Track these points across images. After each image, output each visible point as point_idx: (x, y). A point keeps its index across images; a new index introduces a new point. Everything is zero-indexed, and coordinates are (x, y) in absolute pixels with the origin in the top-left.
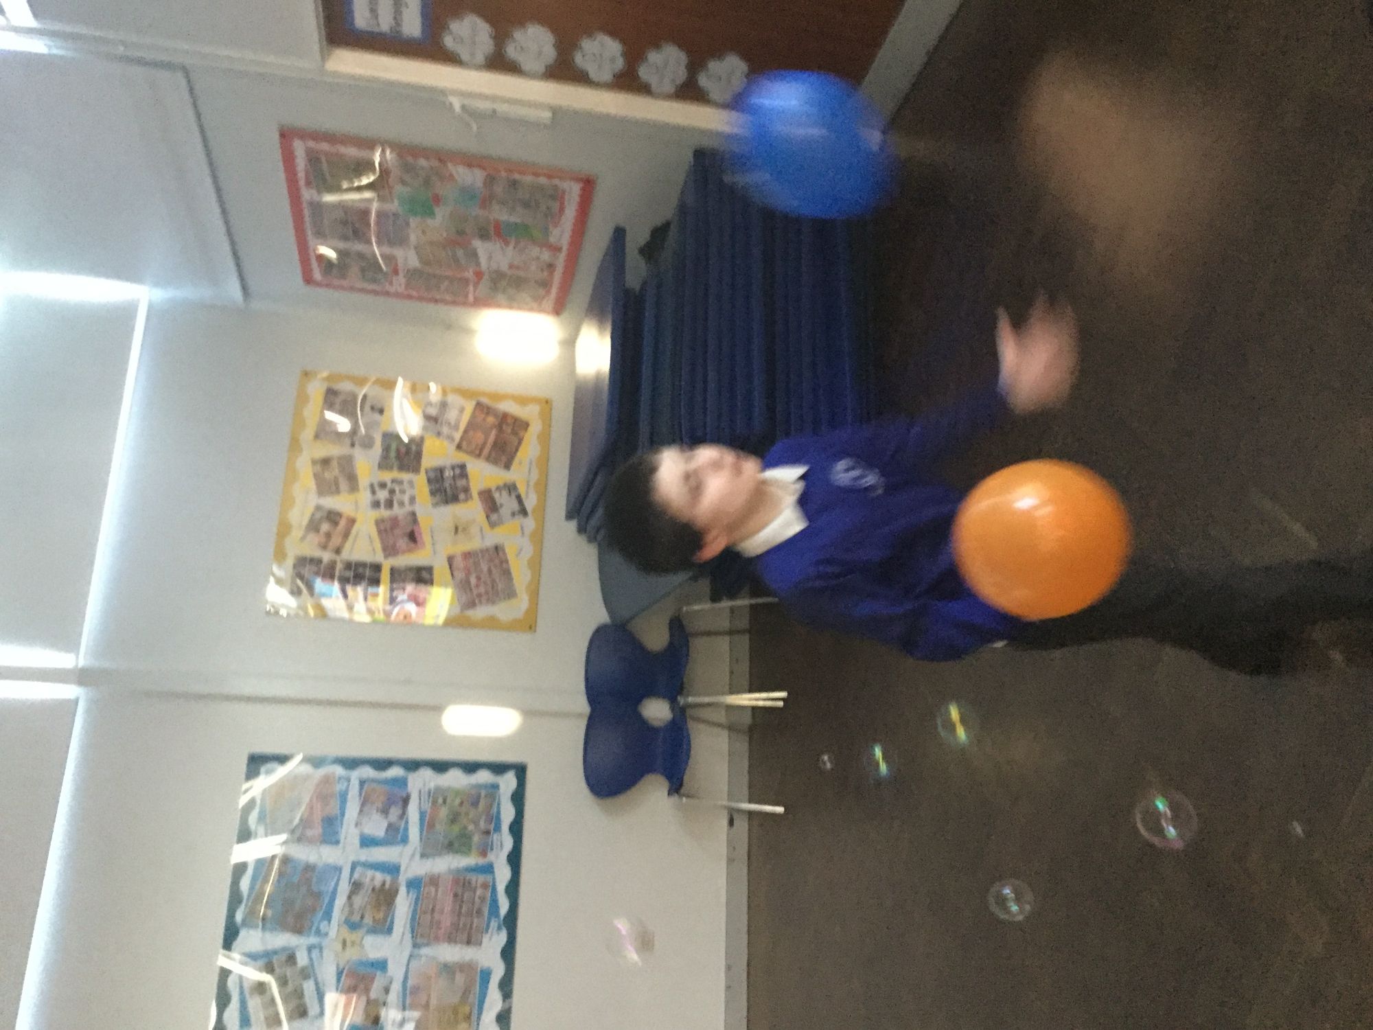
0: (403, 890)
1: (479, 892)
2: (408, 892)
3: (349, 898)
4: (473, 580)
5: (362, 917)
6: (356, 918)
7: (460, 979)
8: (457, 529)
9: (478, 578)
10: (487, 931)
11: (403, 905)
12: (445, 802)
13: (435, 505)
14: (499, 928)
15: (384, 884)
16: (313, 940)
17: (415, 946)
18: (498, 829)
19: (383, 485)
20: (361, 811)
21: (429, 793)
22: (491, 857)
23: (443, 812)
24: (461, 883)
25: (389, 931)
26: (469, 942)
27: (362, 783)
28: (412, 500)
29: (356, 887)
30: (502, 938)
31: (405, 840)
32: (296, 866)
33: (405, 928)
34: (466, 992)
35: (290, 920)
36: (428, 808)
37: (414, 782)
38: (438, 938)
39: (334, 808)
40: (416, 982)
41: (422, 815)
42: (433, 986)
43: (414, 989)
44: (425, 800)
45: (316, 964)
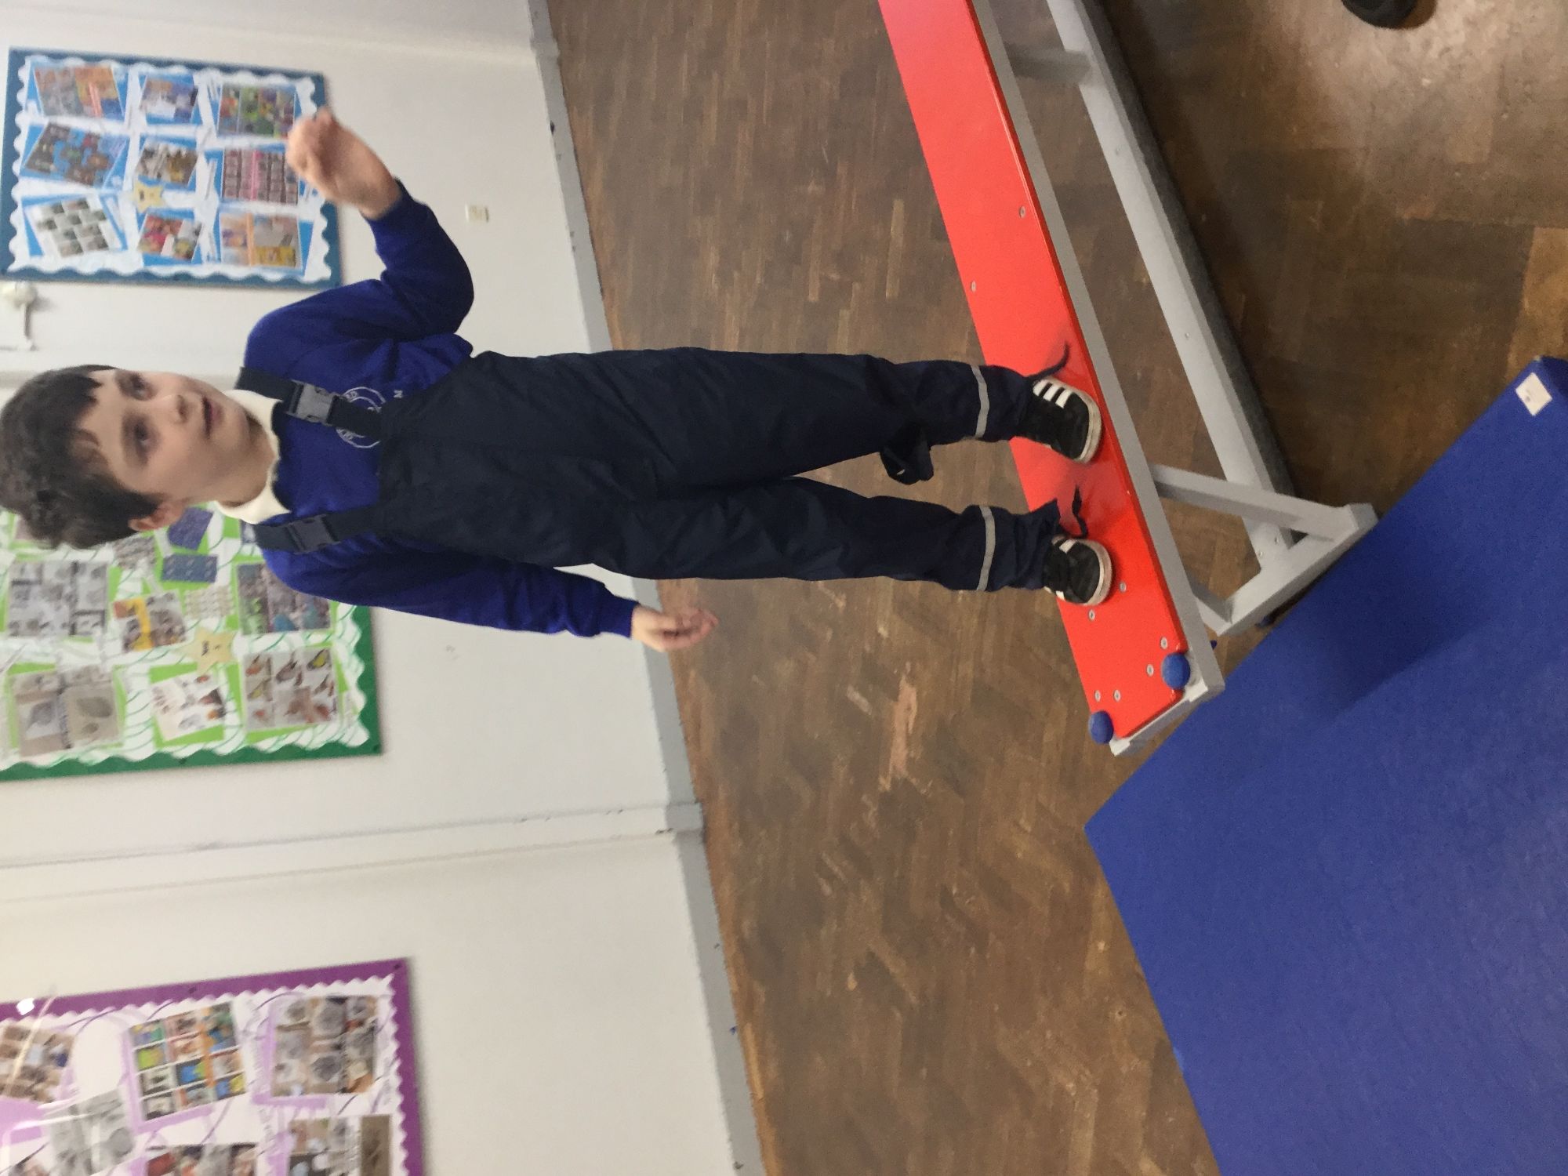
0: (201, 159)
2: (208, 161)
3: (143, 161)
5: (159, 176)
6: (152, 176)
7: (278, 228)
10: (302, 193)
11: (203, 171)
12: (237, 95)
15: (179, 153)
16: (104, 190)
17: (223, 201)
20: (145, 97)
21: (219, 89)
23: (237, 103)
24: (266, 158)
25: (193, 188)
26: (283, 200)
27: (142, 78)
29: (148, 154)
31: (198, 121)
32: (77, 134)
33: (209, 187)
34: (287, 240)
35: (77, 173)
36: (220, 100)
37: (200, 80)
38: (247, 197)
39: (114, 93)
40: (228, 228)
41: (214, 106)
42: (248, 231)
43: (227, 234)
44: (214, 93)
45: (111, 209)
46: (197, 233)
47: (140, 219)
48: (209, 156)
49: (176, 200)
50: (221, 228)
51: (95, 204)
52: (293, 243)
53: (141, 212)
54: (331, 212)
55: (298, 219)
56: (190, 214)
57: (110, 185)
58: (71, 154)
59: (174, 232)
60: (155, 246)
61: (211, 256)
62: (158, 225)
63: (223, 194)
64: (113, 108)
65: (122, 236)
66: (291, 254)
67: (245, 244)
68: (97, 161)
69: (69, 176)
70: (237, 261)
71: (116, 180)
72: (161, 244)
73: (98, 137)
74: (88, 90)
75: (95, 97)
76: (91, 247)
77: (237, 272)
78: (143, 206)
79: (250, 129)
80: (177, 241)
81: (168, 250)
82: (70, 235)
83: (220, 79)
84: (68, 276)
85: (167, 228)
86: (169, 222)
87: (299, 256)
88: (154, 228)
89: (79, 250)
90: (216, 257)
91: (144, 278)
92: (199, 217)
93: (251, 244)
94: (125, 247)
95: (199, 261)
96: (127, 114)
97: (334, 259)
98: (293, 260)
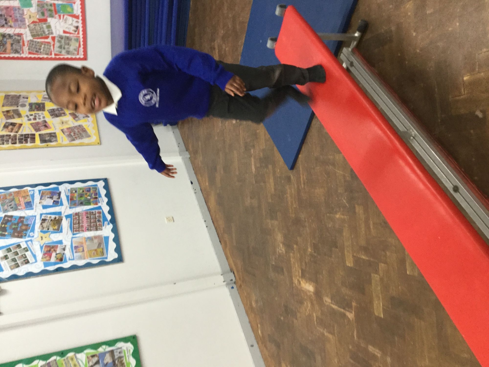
0: (64, 219)
1: (97, 215)
2: (67, 219)
3: (41, 224)
4: (72, 134)
5: (48, 229)
6: (45, 229)
7: (96, 241)
8: (63, 123)
9: (74, 133)
10: (104, 226)
11: (65, 223)
12: (76, 192)
13: (53, 118)
14: (108, 224)
15: (55, 218)
16: (27, 239)
17: (74, 234)
18: (100, 196)
19: (32, 115)
20: (41, 199)
21: (69, 190)
22: (99, 205)
23: (76, 195)
24: (89, 214)
25: (61, 231)
26: (97, 230)
27: (40, 191)
28: (44, 117)
29: (44, 220)
30: (111, 226)
31: (62, 204)
32: (16, 218)
33: (68, 230)
34: (100, 244)
35: (16, 234)
36: (69, 194)
37: (62, 188)
38: (83, 231)
39: (29, 199)
40: (76, 245)
41: (67, 197)
42: (84, 245)
43: (76, 247)
44: (67, 192)
45: (30, 246)
46: (64, 249)
47: (41, 248)
48: (67, 217)
49: (55, 237)
50: (74, 245)
51: (23, 245)
52: (102, 246)
53: (42, 245)
54: (115, 230)
55: (103, 236)
56: (60, 242)
57: (29, 236)
58: (14, 226)
59: (55, 251)
60: (48, 258)
61: (70, 258)
62: (49, 249)
63: (73, 232)
64: (29, 205)
65: (35, 256)
66: (102, 251)
67: (83, 251)
68: (24, 228)
69: (13, 236)
70: (81, 258)
71: (31, 234)
72: (50, 257)
73: (24, 217)
74: (19, 200)
75: (22, 202)
76: (22, 264)
77: (81, 263)
78: (42, 242)
79: (82, 204)
80: (56, 254)
81: (53, 260)
82: (14, 260)
83: (69, 186)
84: (15, 277)
85: (52, 250)
86: (53, 247)
87: (105, 251)
88: (47, 251)
89: (17, 266)
90: (73, 258)
91: (44, 273)
92: (65, 243)
93: (86, 250)
94: (36, 261)
95: (66, 261)
96: (34, 207)
97: (118, 250)
98: (103, 253)
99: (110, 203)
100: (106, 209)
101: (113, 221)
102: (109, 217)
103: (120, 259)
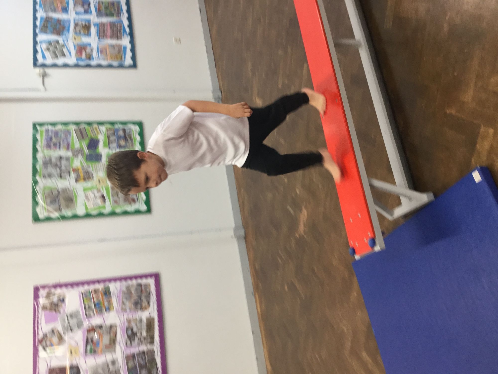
0: (92, 26)
1: (119, 27)
2: (94, 27)
3: (75, 28)
6: (78, 32)
7: (117, 49)
10: (123, 37)
11: (93, 30)
12: (103, 5)
14: (127, 36)
15: (86, 24)
17: (99, 40)
18: (122, 11)
20: (74, 6)
21: (97, 2)
22: (121, 18)
24: (112, 25)
25: (90, 35)
26: (118, 39)
29: (76, 25)
30: (129, 38)
31: (91, 13)
32: (55, 19)
33: (95, 35)
34: (119, 52)
35: (55, 32)
36: (97, 6)
38: (107, 38)
42: (107, 49)
44: (95, 4)
45: (66, 44)
46: (92, 51)
47: (75, 46)
48: (96, 25)
49: (85, 40)
50: (99, 49)
51: (61, 42)
52: (121, 53)
53: (75, 44)
54: (132, 42)
55: (122, 45)
57: (65, 35)
58: (53, 26)
59: (85, 50)
61: (96, 57)
62: (80, 48)
63: (99, 37)
65: (70, 52)
67: (106, 54)
69: (53, 33)
70: (104, 59)
71: (67, 34)
72: (81, 54)
73: (61, 20)
74: (57, 4)
75: (59, 6)
76: (60, 56)
77: (104, 63)
78: (76, 42)
79: (107, 15)
80: (86, 53)
81: (83, 56)
82: (54, 52)
84: (55, 66)
85: (83, 49)
86: (83, 47)
87: (123, 57)
89: (57, 57)
90: (98, 58)
91: (77, 66)
93: (108, 54)
94: (71, 56)
95: (93, 60)
97: (134, 58)
98: (121, 58)
99: (130, 19)
100: (126, 23)
101: (131, 34)
102: (128, 30)
103: (134, 66)
